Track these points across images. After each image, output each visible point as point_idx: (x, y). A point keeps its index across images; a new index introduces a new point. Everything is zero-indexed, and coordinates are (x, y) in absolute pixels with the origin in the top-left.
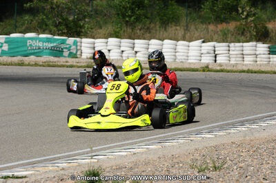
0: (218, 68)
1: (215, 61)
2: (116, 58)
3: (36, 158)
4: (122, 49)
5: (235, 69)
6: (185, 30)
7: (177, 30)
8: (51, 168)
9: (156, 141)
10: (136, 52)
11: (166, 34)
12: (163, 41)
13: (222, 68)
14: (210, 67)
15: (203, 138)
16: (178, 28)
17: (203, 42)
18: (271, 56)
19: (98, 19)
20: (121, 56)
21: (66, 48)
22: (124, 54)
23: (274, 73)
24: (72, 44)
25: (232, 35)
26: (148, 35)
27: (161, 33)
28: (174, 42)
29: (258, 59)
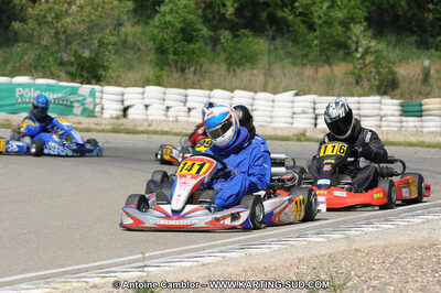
1: (316, 125)
2: (157, 118)
3: (49, 269)
4: (168, 103)
6: (265, 75)
7: (253, 74)
8: (75, 285)
9: (236, 246)
10: (190, 110)
11: (236, 81)
12: (232, 92)
14: (308, 134)
15: (309, 242)
16: (255, 72)
17: (297, 95)
18: (404, 118)
19: (128, 56)
20: (166, 116)
21: (77, 101)
22: (171, 113)
23: (412, 145)
24: (87, 95)
25: (342, 84)
26: (207, 82)
27: (229, 79)
28: (251, 94)
29: (383, 123)
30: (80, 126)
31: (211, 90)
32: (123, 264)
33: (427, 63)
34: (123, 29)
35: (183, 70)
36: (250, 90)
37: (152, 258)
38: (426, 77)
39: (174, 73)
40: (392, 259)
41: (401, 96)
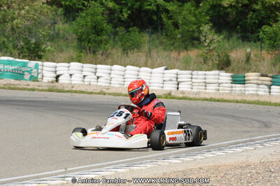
0: (181, 96)
1: (178, 88)
2: (78, 82)
3: (5, 178)
4: (84, 73)
5: (197, 97)
6: (146, 56)
7: (139, 55)
9: (124, 165)
10: (98, 77)
11: (128, 60)
12: (125, 66)
13: (185, 95)
14: (173, 94)
15: (170, 163)
17: (166, 69)
18: (234, 85)
19: (60, 43)
20: (83, 81)
21: (27, 71)
22: (86, 79)
23: (237, 102)
24: (33, 67)
25: (195, 63)
26: (110, 60)
27: (123, 59)
28: (137, 68)
29: (221, 88)
30: (28, 87)
31: (112, 65)
32: (52, 175)
33: (248, 50)
34: (57, 26)
35: (94, 52)
36: (136, 66)
37: (70, 171)
38: (248, 59)
39: (89, 54)
40: (222, 175)
41: (232, 71)
